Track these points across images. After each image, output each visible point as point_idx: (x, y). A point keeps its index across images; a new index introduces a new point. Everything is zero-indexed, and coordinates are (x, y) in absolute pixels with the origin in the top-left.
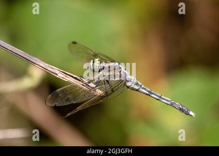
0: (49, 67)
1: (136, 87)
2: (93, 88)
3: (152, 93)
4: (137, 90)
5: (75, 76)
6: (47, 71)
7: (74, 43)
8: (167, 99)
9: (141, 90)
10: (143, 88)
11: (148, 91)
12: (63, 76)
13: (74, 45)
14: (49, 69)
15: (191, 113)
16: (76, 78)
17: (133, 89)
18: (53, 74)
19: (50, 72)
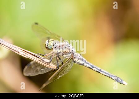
0: (13, 46)
1: (81, 62)
2: (47, 63)
3: (94, 67)
4: (82, 65)
5: (33, 54)
6: (11, 50)
7: (36, 24)
8: (105, 72)
9: (85, 64)
10: (87, 63)
11: (91, 66)
12: (24, 54)
13: (36, 25)
14: (13, 48)
15: (124, 82)
16: (34, 55)
17: (79, 64)
18: (16, 52)
19: (13, 51)
